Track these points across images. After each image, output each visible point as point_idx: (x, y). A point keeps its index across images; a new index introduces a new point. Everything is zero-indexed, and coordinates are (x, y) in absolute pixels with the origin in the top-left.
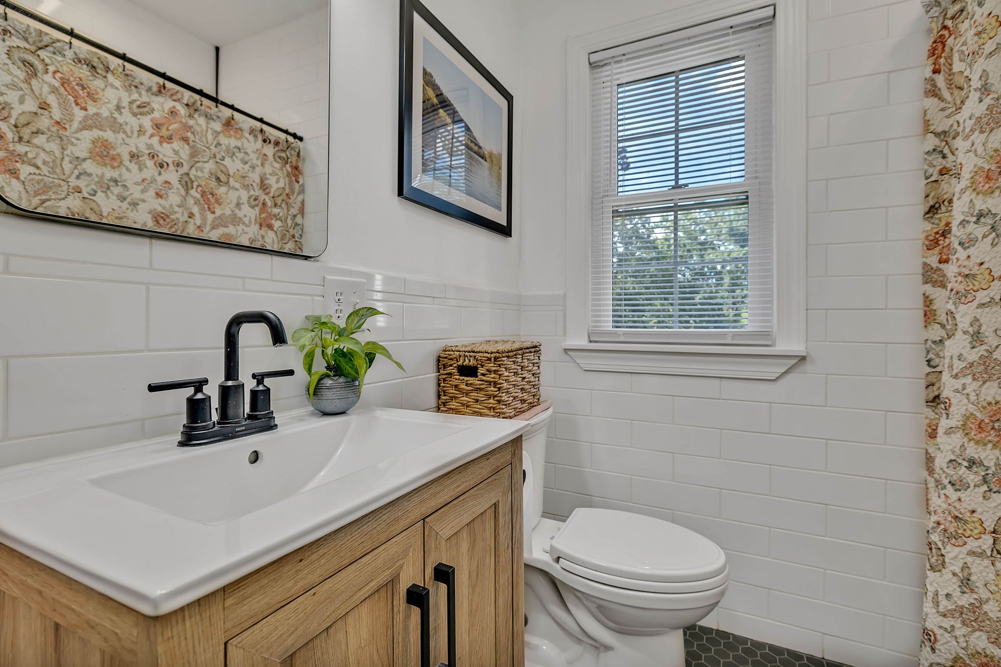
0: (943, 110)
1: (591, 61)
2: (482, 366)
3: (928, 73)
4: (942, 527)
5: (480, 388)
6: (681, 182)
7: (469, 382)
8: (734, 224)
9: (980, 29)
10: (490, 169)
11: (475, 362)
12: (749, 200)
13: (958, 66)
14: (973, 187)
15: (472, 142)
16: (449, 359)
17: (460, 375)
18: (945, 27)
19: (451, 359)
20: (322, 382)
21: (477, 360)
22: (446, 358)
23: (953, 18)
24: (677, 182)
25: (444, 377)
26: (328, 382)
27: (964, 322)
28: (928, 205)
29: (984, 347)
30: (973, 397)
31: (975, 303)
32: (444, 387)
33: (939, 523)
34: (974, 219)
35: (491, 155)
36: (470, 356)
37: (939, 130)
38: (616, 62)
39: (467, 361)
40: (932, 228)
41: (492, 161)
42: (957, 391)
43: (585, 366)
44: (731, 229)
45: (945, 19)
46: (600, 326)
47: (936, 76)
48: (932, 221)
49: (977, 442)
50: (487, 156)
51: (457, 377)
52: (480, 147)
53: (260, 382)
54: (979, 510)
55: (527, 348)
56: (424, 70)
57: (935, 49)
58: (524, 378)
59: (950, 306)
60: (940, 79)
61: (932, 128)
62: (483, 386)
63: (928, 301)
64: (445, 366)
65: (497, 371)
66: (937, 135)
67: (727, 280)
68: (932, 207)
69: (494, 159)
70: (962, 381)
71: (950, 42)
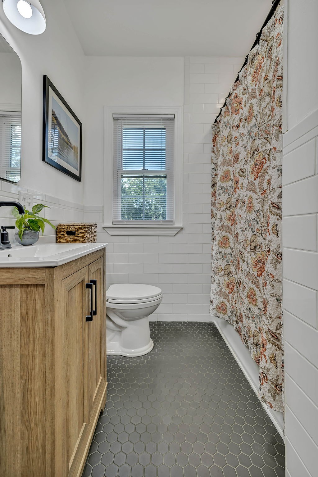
0: (216, 157)
1: (114, 117)
2: (78, 231)
3: (213, 146)
4: (214, 271)
5: (76, 240)
6: (145, 168)
7: (72, 237)
8: (156, 184)
9: (222, 139)
10: (74, 153)
11: (74, 229)
12: (167, 177)
13: (218, 146)
14: (220, 180)
15: (68, 141)
16: (62, 229)
17: (67, 235)
18: (216, 134)
19: (64, 229)
20: (25, 232)
21: (75, 229)
22: (61, 228)
23: (218, 132)
24: (144, 168)
25: (60, 236)
26: (26, 232)
27: (218, 216)
28: (212, 184)
29: (222, 222)
30: (220, 235)
31: (221, 211)
32: (60, 240)
33: (213, 271)
34: (221, 189)
35: (74, 147)
36: (72, 227)
37: (215, 163)
38: (123, 120)
39: (71, 229)
40: (213, 191)
41: (75, 149)
42: (217, 234)
43: (111, 234)
44: (155, 186)
45: (216, 132)
46: (116, 219)
47: (214, 147)
48: (213, 188)
49: (221, 247)
50: (73, 148)
51: (66, 236)
52: (71, 144)
53: (4, 230)
54: (221, 265)
55: (93, 225)
56: (52, 110)
57: (214, 140)
58: (92, 236)
59: (216, 212)
60: (215, 148)
61: (213, 162)
62: (78, 239)
63: (212, 211)
64: (60, 232)
65: (84, 233)
66: (214, 164)
67: (153, 208)
68: (213, 184)
69: (76, 149)
70: (218, 231)
71: (217, 138)
